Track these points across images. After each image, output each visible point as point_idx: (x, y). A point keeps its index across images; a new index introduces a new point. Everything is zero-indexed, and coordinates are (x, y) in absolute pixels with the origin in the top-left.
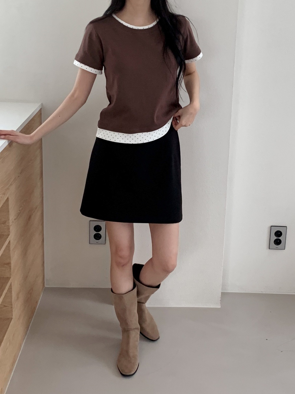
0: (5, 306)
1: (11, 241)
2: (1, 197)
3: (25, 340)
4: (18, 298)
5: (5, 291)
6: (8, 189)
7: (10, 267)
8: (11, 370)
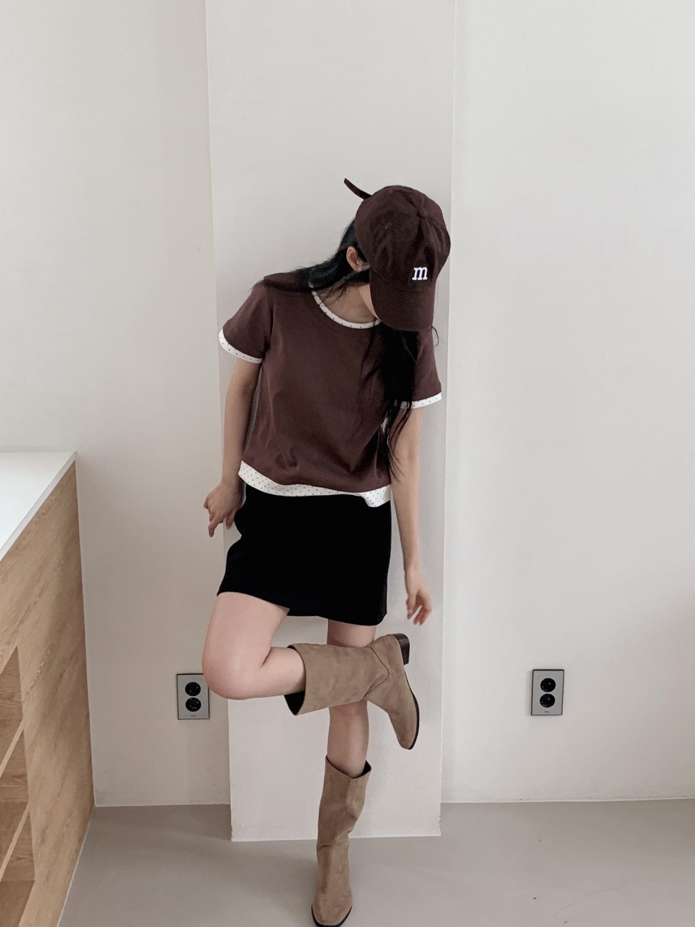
0: (19, 859)
1: (25, 732)
2: (4, 650)
4: (43, 841)
7: (26, 781)
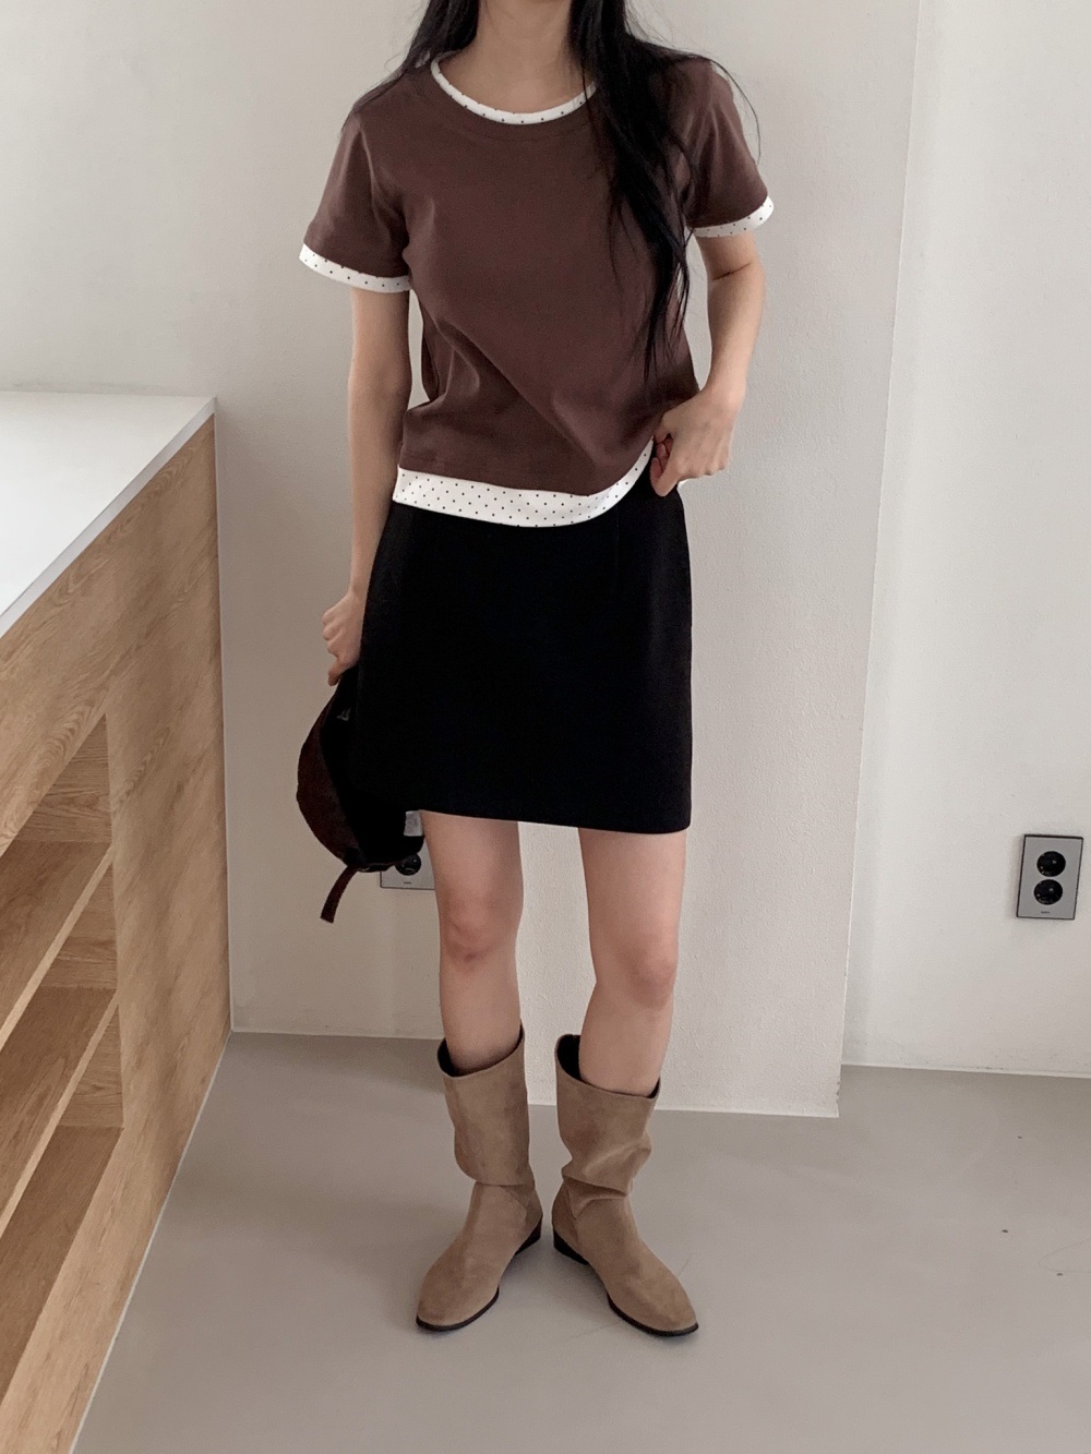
0: (95, 1088)
1: (114, 867)
2: (82, 713)
3: (163, 1208)
5: (97, 1037)
6: (103, 687)
7: (114, 954)
8: (117, 1306)
